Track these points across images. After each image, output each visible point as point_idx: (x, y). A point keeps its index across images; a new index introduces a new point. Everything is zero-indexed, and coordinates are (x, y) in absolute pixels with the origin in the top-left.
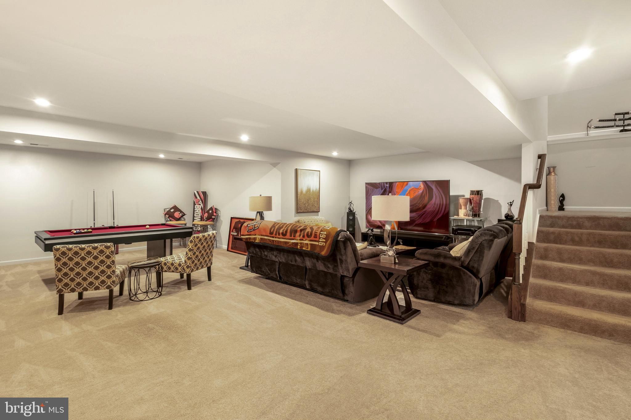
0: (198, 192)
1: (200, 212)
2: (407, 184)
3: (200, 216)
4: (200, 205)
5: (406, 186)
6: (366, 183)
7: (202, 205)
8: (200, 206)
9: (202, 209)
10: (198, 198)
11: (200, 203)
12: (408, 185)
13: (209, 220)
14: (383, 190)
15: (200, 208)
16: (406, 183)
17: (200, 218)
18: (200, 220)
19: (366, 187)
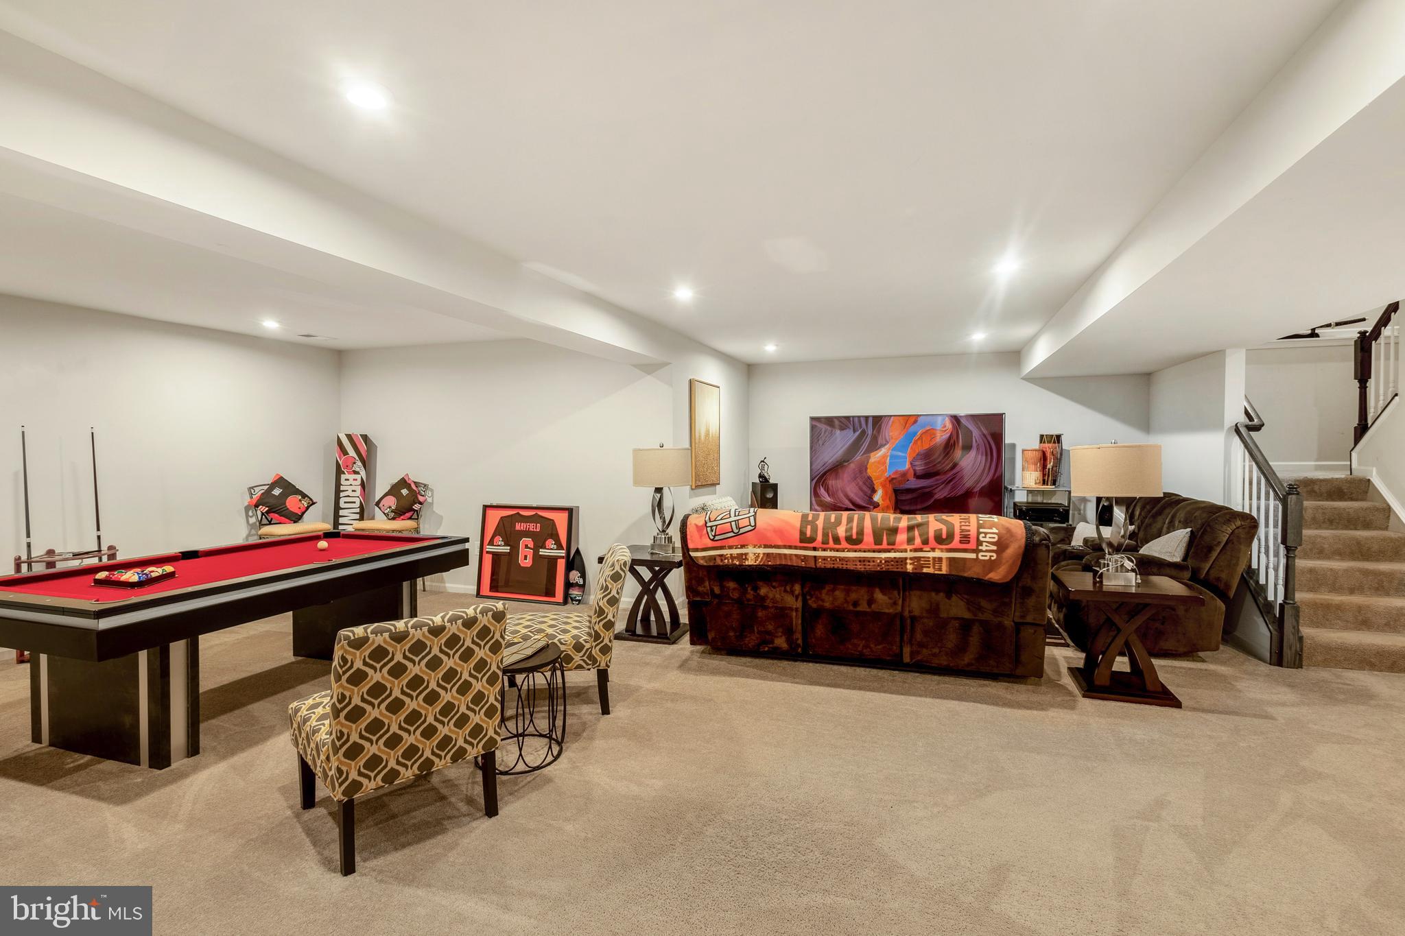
0: (349, 437)
1: (358, 493)
2: (915, 422)
3: (358, 505)
4: (357, 473)
5: (913, 424)
6: (812, 419)
7: (363, 473)
8: (358, 477)
9: (363, 485)
10: (352, 453)
11: (357, 469)
12: (918, 423)
13: (402, 515)
14: (857, 433)
15: (359, 482)
16: (912, 420)
17: (358, 510)
18: (357, 516)
19: (813, 428)
